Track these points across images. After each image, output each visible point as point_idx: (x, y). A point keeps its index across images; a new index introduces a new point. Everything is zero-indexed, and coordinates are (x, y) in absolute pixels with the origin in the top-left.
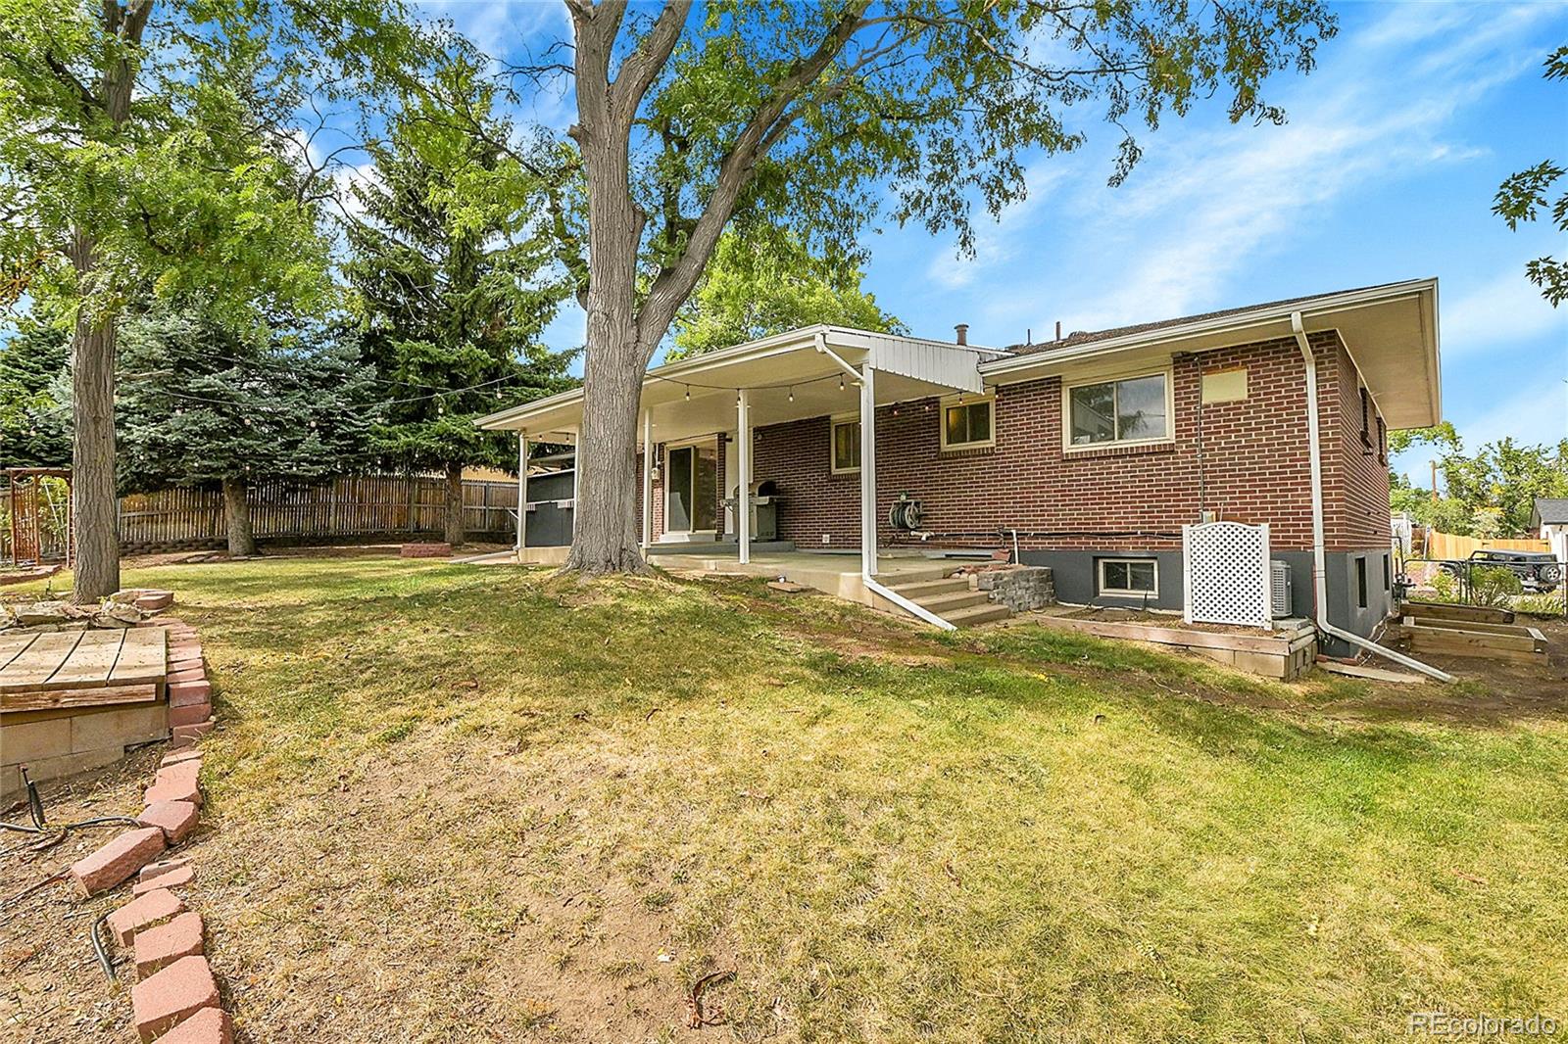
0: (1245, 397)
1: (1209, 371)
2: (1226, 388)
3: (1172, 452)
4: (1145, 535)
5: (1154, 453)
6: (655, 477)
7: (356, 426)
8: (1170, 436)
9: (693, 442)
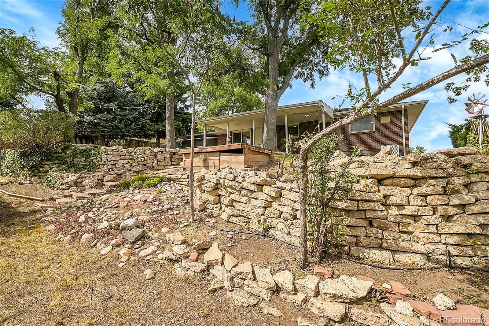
0: (390, 122)
1: (382, 116)
2: (386, 120)
3: (374, 133)
4: (369, 150)
5: (371, 133)
6: (229, 140)
7: (142, 122)
8: (374, 130)
9: (242, 131)
